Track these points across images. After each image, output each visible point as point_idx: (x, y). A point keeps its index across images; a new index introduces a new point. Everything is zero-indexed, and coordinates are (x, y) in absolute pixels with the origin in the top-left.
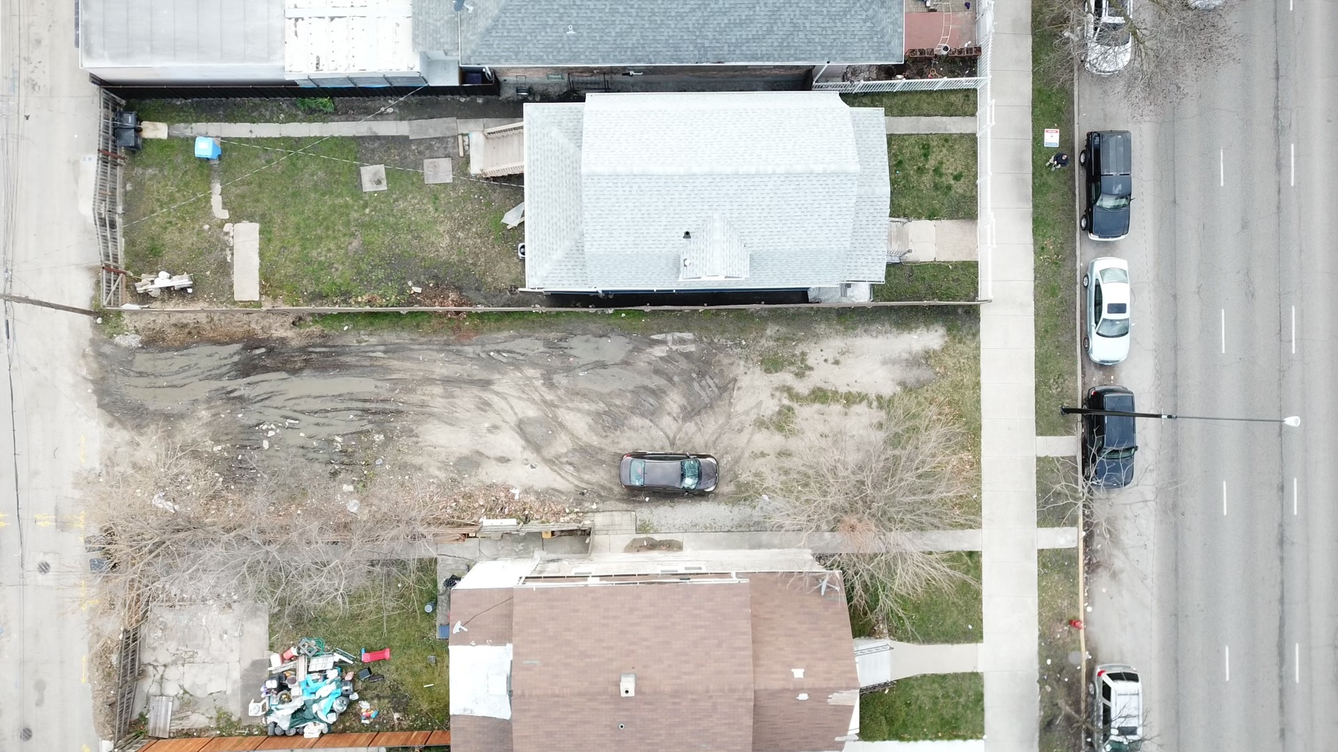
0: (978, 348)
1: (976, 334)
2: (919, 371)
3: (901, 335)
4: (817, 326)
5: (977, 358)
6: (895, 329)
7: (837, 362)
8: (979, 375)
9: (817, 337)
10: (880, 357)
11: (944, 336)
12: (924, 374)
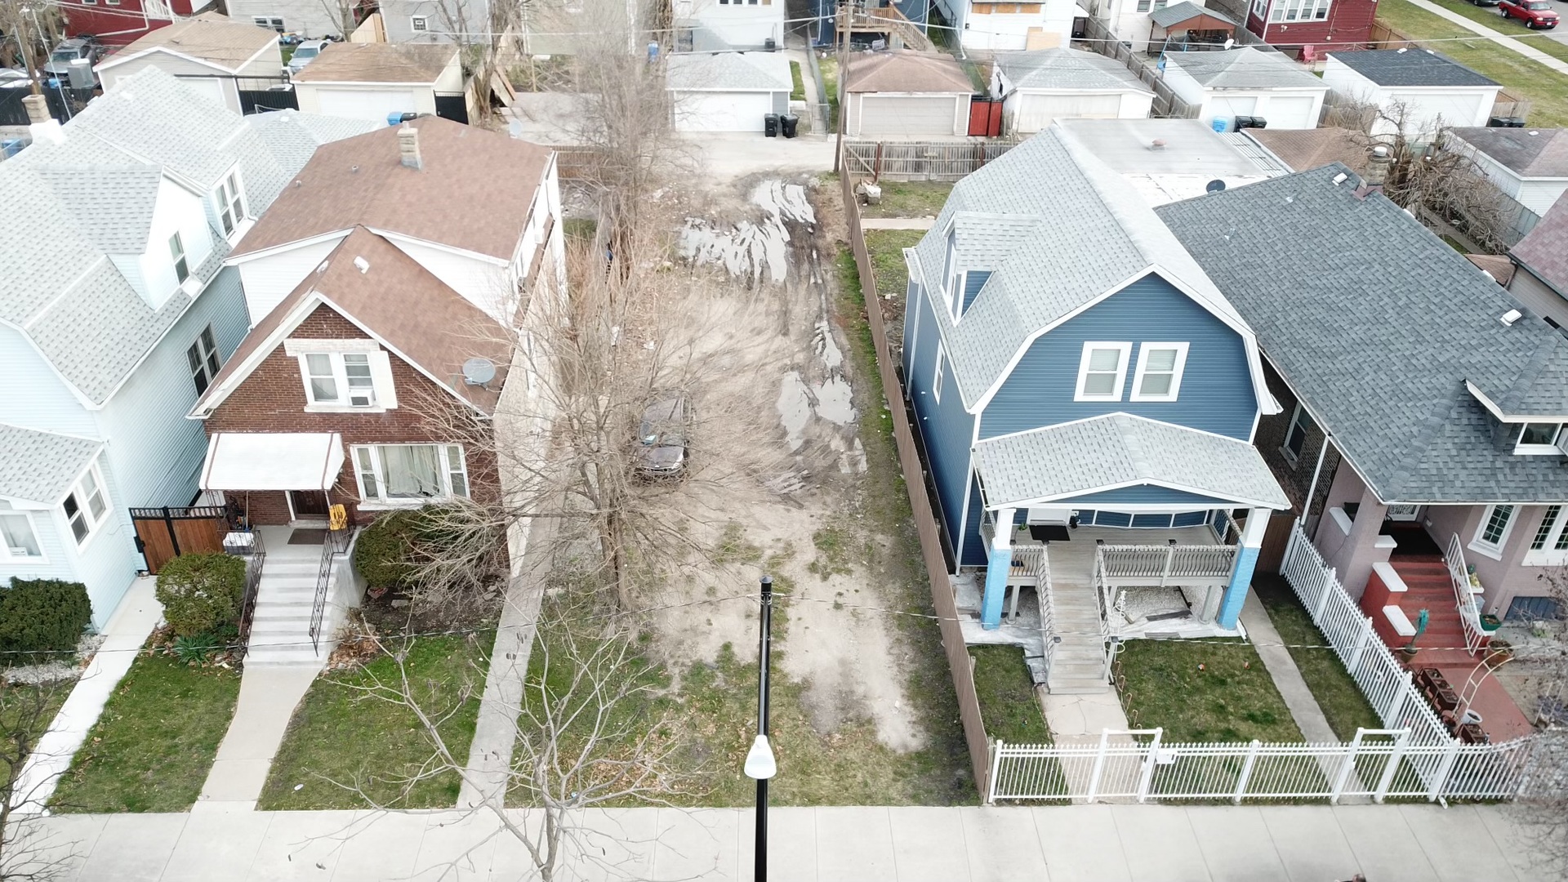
0: (888, 801)
1: (916, 799)
2: (832, 708)
3: (897, 686)
4: (897, 585)
5: (866, 798)
6: (907, 676)
7: (838, 606)
8: (832, 803)
9: (879, 585)
10: (853, 658)
11: (905, 747)
12: (827, 718)
